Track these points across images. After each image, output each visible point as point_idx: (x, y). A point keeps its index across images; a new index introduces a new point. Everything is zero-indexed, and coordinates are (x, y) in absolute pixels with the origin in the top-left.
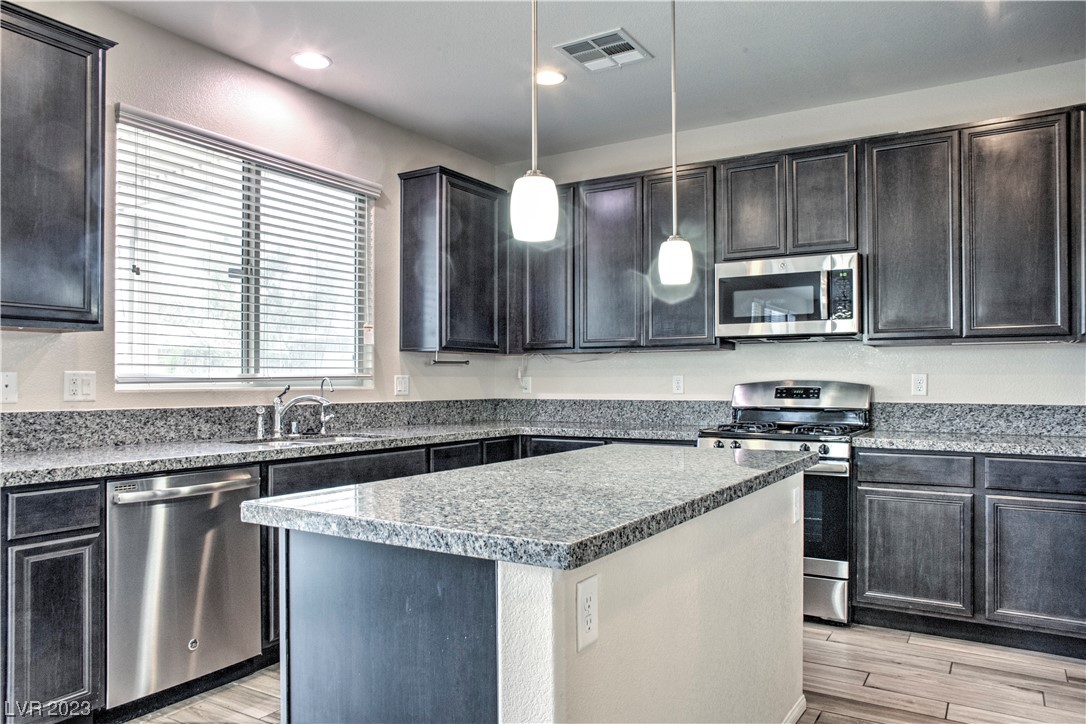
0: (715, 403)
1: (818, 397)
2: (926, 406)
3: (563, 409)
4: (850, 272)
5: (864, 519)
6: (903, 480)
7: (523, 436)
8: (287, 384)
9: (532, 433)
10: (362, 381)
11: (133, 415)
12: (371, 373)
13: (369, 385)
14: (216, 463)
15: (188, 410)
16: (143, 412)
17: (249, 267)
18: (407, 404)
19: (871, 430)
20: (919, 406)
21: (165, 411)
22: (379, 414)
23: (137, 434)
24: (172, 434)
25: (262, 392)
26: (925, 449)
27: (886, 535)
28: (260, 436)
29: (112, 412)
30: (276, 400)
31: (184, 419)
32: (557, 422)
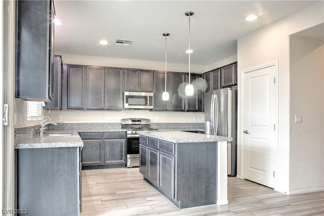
0: (116, 123)
1: (141, 122)
4: (152, 97)
20: (158, 123)
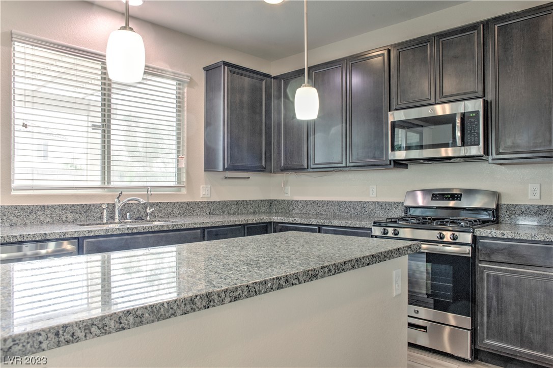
0: (395, 203)
1: (460, 200)
2: (539, 206)
3: (307, 206)
4: (477, 112)
5: (482, 287)
6: (512, 261)
7: (274, 222)
8: (121, 190)
9: (278, 221)
10: (180, 189)
11: (22, 208)
12: (185, 184)
13: (184, 191)
14: (43, 238)
15: (59, 205)
16: (29, 206)
17: (105, 124)
18: (208, 203)
19: (498, 223)
20: (534, 207)
21: (44, 206)
22: (189, 208)
23: (25, 219)
24: (48, 219)
25: (109, 195)
26: (528, 239)
27: (500, 300)
28: (105, 221)
29: (8, 206)
30: (116, 200)
31: (56, 210)
32: (303, 214)
